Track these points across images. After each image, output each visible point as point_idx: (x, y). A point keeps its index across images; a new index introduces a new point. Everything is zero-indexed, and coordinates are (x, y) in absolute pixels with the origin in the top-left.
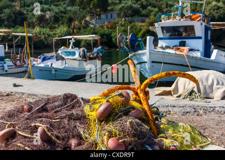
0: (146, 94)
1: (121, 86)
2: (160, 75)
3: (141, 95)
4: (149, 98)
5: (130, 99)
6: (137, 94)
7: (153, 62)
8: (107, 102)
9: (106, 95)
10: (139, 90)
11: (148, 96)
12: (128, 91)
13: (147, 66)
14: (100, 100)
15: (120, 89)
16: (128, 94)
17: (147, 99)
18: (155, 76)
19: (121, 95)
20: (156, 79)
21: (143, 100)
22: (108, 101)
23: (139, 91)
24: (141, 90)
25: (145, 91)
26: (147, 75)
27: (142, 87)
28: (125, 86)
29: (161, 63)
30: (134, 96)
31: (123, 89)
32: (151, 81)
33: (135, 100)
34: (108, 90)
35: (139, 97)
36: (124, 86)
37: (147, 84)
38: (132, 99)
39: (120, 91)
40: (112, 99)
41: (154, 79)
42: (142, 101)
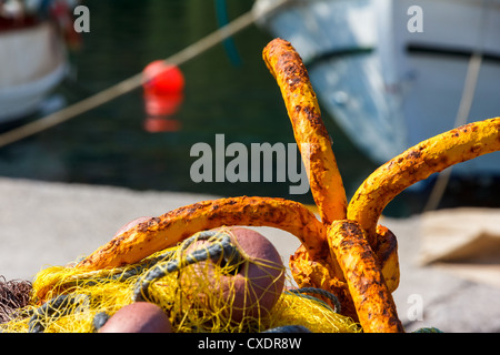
0: (382, 250)
1: (222, 200)
2: (464, 138)
3: (351, 260)
4: (396, 278)
5: (280, 284)
6: (322, 252)
7: (415, 49)
8: (140, 298)
9: (131, 261)
10: (336, 225)
11: (389, 265)
12: (271, 234)
13: (375, 74)
14: (95, 290)
15: (216, 219)
16: (269, 251)
17: (386, 285)
18: (435, 144)
19: (226, 257)
20: (443, 159)
21: (364, 289)
22: (144, 295)
23: (335, 236)
24: (352, 229)
25: (370, 232)
26: (371, 136)
27: (355, 209)
28: (248, 201)
29: (463, 54)
30: (306, 265)
31: (236, 219)
32: (410, 172)
33: (312, 288)
34: (143, 229)
35: (335, 269)
36: (241, 201)
37: (385, 190)
38: (290, 282)
39: (222, 235)
40: (172, 280)
41: (430, 163)
42: (357, 298)
